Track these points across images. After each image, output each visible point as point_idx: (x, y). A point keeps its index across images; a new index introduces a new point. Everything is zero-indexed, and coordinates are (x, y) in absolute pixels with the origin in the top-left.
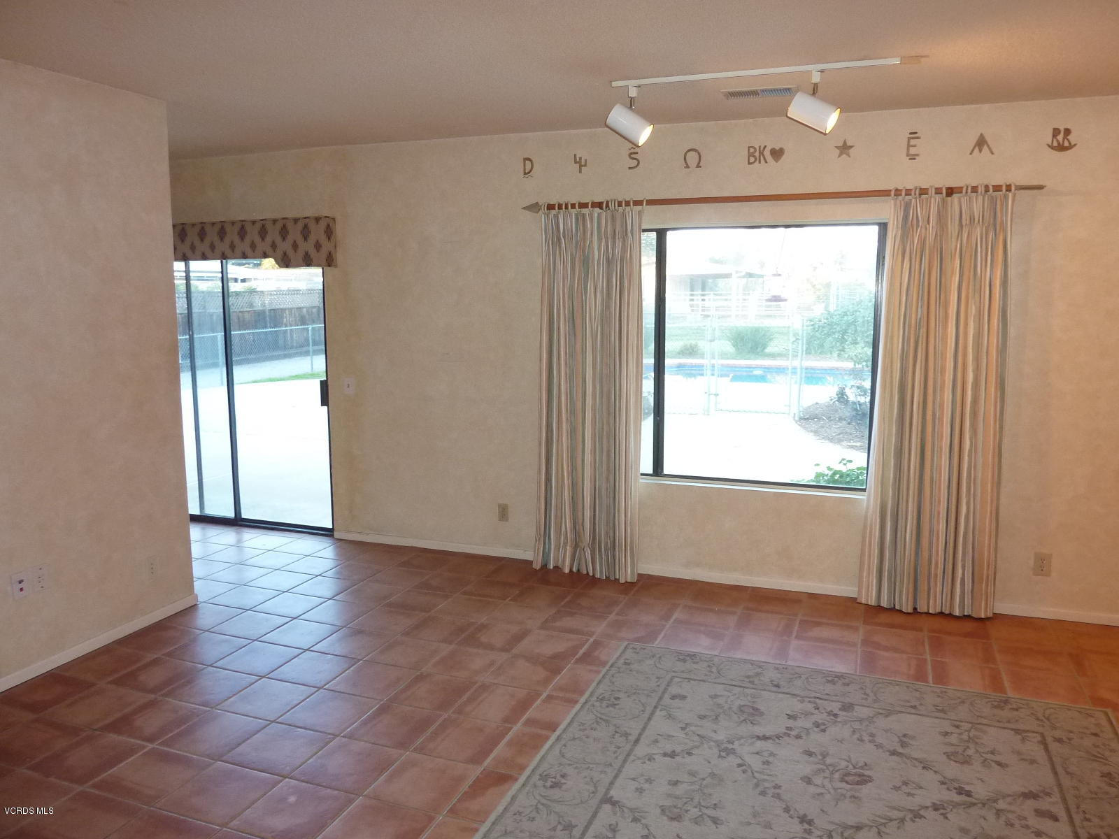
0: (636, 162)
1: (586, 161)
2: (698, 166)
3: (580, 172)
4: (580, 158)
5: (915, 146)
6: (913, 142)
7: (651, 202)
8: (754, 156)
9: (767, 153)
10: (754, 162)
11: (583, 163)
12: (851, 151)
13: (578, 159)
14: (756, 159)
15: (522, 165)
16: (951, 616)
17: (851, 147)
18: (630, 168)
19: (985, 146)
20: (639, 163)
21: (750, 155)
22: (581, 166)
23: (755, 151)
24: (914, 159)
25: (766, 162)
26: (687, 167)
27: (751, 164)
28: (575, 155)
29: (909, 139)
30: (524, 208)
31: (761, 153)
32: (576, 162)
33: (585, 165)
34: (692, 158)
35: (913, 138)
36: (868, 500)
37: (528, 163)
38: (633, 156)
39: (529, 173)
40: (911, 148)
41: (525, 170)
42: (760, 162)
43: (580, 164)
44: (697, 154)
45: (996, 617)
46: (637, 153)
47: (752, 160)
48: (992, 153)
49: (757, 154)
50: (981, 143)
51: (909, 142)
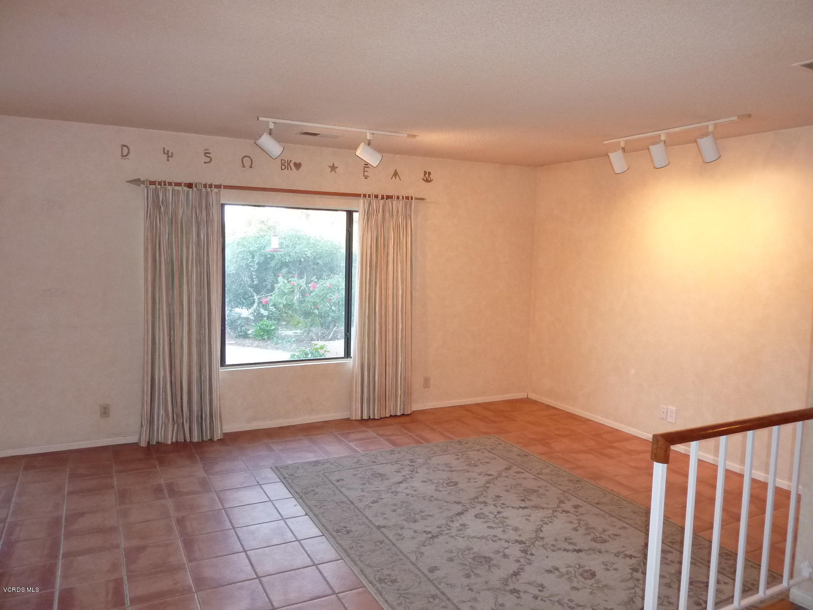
0: (209, 159)
1: (172, 153)
2: (251, 167)
3: (168, 161)
4: (168, 151)
5: (367, 171)
6: (366, 169)
7: (226, 187)
8: (284, 165)
9: (292, 165)
10: (285, 169)
11: (170, 154)
12: (336, 170)
13: (166, 152)
14: (286, 167)
15: (120, 149)
16: (396, 416)
17: (337, 167)
18: (205, 163)
19: (397, 176)
20: (211, 160)
21: (282, 164)
22: (168, 157)
23: (285, 163)
24: (367, 178)
25: (291, 170)
26: (244, 166)
27: (283, 170)
28: (164, 149)
29: (365, 167)
30: (127, 182)
31: (289, 164)
32: (164, 153)
33: (172, 156)
34: (247, 162)
35: (366, 167)
36: (354, 361)
37: (125, 148)
38: (207, 155)
39: (126, 156)
40: (365, 172)
41: (122, 153)
42: (288, 169)
43: (168, 155)
44: (250, 160)
45: (414, 412)
46: (210, 153)
47: (283, 167)
48: (400, 180)
49: (286, 164)
50: (396, 174)
51: (364, 169)
